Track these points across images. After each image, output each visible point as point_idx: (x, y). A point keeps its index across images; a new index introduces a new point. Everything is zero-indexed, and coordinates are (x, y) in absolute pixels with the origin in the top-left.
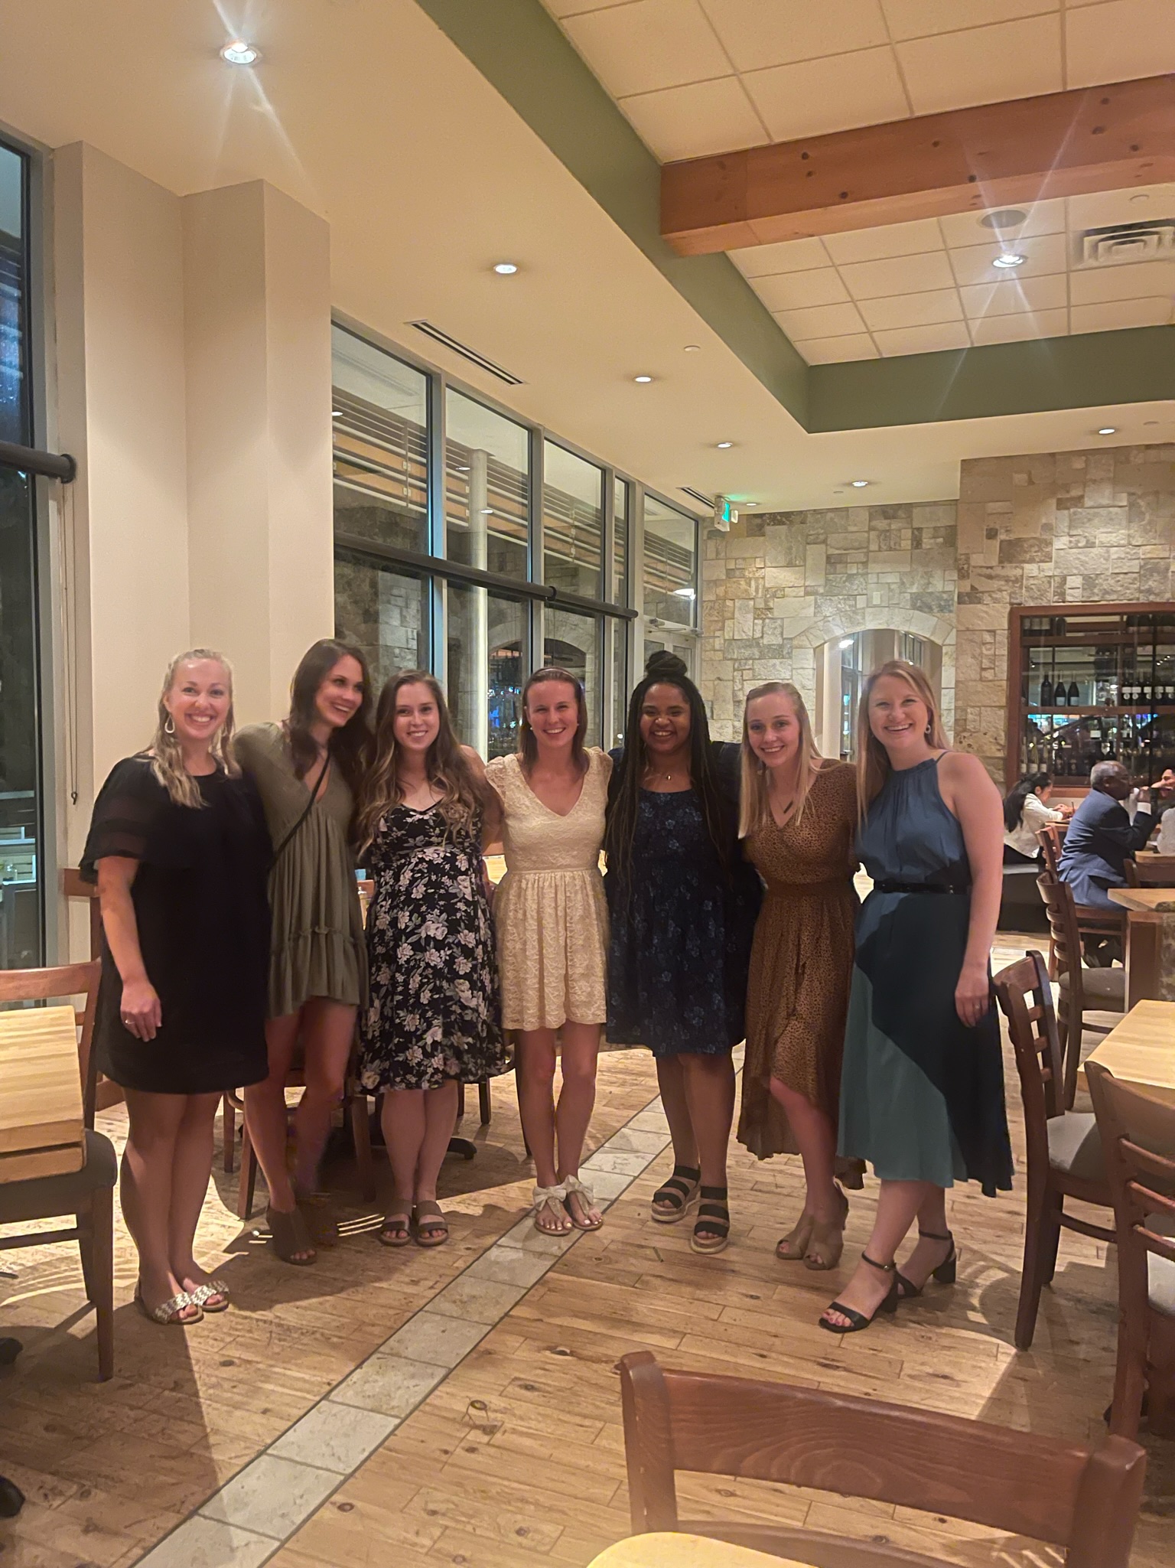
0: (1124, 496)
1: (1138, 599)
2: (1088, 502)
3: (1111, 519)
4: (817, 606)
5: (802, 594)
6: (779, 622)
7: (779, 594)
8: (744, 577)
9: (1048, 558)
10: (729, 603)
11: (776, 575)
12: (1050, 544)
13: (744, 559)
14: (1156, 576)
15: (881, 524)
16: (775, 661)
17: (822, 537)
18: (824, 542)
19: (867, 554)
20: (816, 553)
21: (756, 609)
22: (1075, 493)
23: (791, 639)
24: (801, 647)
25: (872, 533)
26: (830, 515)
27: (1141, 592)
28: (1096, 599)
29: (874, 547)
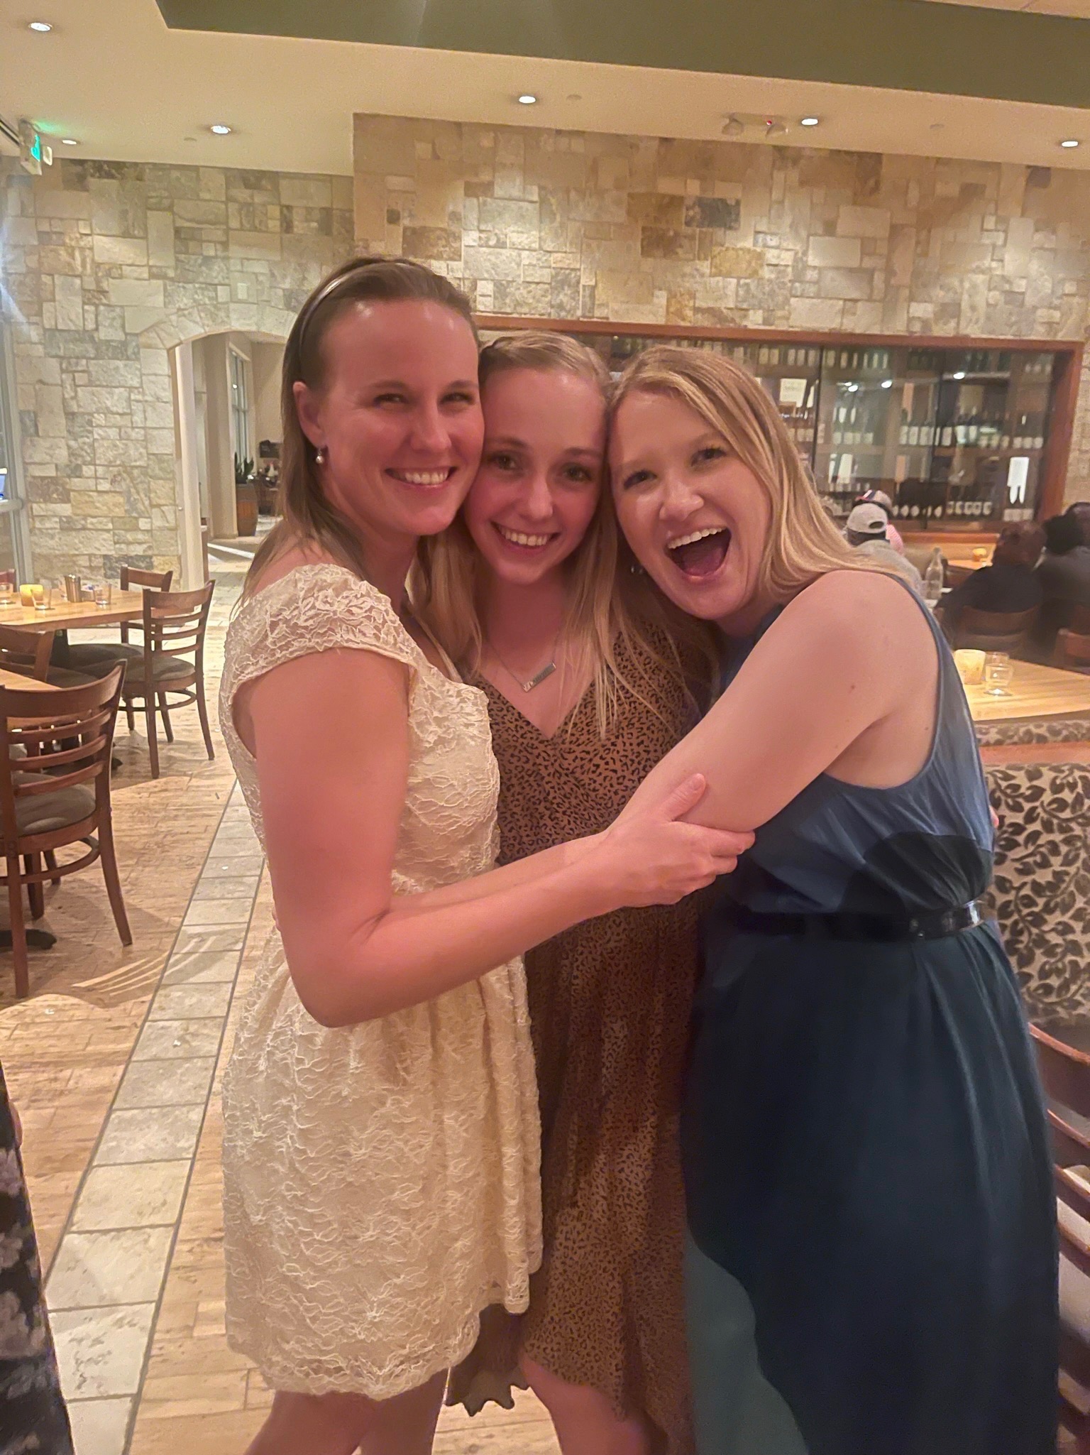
0: (535, 189)
1: (550, 314)
2: (498, 192)
3: (522, 216)
4: (167, 294)
5: (146, 276)
6: (118, 310)
7: (115, 272)
8: (64, 244)
9: (456, 256)
10: (46, 279)
11: (108, 248)
12: (458, 238)
13: (61, 219)
14: (568, 291)
15: (242, 194)
16: (118, 363)
17: (166, 202)
18: (170, 208)
19: (227, 231)
20: (158, 221)
21: (84, 290)
22: (485, 177)
23: (137, 335)
24: (149, 347)
25: (230, 204)
26: (175, 174)
27: (552, 307)
28: (508, 310)
29: (234, 223)
